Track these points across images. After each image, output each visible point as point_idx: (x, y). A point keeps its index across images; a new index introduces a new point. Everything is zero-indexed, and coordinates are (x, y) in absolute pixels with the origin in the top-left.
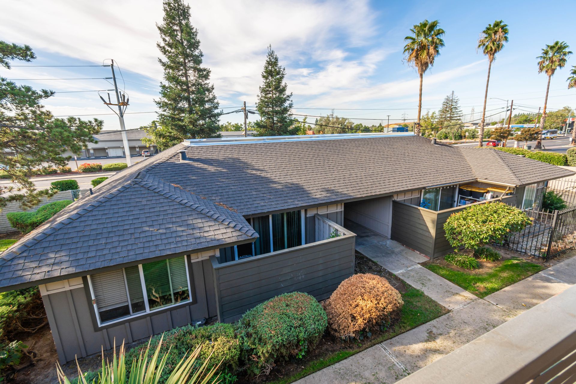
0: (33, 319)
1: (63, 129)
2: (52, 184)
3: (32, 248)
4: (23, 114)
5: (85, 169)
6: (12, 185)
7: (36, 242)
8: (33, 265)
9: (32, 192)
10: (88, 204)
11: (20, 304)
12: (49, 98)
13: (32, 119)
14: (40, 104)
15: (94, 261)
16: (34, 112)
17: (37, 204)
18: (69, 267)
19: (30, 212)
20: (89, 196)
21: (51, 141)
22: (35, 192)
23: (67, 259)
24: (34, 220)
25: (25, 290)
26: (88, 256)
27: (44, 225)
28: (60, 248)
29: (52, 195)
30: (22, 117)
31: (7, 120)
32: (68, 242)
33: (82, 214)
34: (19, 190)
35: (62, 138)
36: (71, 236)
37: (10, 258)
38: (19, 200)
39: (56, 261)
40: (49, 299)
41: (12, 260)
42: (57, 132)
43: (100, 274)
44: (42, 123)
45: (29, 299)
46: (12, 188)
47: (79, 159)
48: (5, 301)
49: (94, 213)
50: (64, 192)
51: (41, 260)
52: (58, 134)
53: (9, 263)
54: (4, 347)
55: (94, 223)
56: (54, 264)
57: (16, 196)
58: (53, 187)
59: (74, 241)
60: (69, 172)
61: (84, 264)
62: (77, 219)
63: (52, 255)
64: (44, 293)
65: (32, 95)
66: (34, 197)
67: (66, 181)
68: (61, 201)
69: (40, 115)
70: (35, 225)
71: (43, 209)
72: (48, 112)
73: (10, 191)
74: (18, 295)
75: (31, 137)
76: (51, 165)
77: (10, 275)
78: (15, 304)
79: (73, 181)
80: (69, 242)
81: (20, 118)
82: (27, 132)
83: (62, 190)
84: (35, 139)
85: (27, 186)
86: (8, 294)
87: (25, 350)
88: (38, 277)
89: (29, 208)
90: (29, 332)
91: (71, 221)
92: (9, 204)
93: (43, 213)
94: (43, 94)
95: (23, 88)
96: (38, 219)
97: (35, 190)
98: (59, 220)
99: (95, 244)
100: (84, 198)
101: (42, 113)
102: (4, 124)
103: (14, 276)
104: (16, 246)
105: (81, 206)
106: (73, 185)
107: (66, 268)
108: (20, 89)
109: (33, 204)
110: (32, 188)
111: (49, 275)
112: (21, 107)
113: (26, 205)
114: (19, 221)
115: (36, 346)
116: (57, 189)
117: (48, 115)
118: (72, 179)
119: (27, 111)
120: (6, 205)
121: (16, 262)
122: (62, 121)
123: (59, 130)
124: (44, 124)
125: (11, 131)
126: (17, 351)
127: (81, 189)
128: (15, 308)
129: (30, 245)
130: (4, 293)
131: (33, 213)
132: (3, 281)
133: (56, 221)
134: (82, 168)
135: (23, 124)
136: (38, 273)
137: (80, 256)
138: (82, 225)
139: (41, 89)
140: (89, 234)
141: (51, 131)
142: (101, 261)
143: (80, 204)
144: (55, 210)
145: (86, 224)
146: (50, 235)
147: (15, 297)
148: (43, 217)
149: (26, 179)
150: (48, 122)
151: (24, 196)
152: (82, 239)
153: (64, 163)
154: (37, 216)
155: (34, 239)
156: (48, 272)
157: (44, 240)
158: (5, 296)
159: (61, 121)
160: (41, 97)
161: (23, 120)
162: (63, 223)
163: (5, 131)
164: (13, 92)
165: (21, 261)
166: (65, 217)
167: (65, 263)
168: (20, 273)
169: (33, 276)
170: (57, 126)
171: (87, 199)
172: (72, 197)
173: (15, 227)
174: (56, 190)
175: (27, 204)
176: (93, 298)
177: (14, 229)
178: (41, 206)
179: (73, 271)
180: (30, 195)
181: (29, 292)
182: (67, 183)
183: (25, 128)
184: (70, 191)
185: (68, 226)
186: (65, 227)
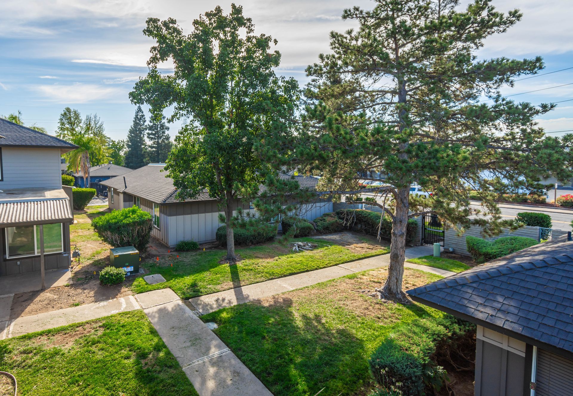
0: (461, 356)
1: (554, 149)
2: (519, 214)
3: (483, 282)
4: (512, 134)
5: (566, 202)
6: (480, 208)
7: (488, 277)
8: (480, 300)
9: (496, 219)
10: (561, 252)
11: (454, 333)
12: (547, 113)
13: (519, 138)
14: (533, 122)
15: (550, 333)
16: (524, 131)
17: (497, 234)
18: (515, 323)
19: (487, 241)
20: (564, 241)
21: (534, 164)
22: (499, 221)
23: (516, 312)
24: (489, 250)
25: (463, 321)
26: (543, 322)
27: (500, 260)
28: (511, 295)
29: (515, 228)
30: (510, 137)
31: (495, 141)
32: (522, 291)
33: (550, 263)
34: (485, 215)
35: (550, 161)
36: (528, 285)
37: (462, 283)
38: (482, 225)
39: (503, 308)
40: (483, 347)
41: (463, 285)
42: (545, 154)
43: (553, 355)
44: (529, 143)
45: (463, 333)
46: (479, 212)
47: (560, 188)
48: (444, 322)
49: (567, 268)
50: (530, 227)
51: (488, 299)
52: (545, 156)
53: (460, 287)
54: (432, 365)
55: (564, 281)
56: (499, 310)
57: (480, 221)
58: (519, 219)
59: (529, 294)
60: (543, 203)
61: (535, 330)
62: (542, 267)
63: (500, 299)
64: (479, 336)
65: (527, 112)
66: (497, 225)
67: (536, 214)
68: (525, 237)
69: (529, 133)
70: (489, 257)
71: (502, 241)
72: (540, 129)
73: (476, 214)
74: (456, 323)
75: (512, 159)
76: (525, 192)
77: (457, 300)
78: (451, 330)
79: (546, 216)
80: (523, 293)
81: (507, 138)
82: (511, 154)
83: (528, 225)
84: (516, 161)
85: (494, 212)
86: (448, 316)
87: (447, 383)
88: (480, 316)
89: (488, 237)
90: (454, 367)
91: (534, 267)
92: (472, 227)
93: (499, 246)
94: (541, 109)
95: (521, 105)
96: (493, 251)
97: (499, 218)
98: (518, 261)
99: (557, 310)
100: (556, 243)
101: (533, 131)
102: (492, 145)
103: (460, 303)
104: (469, 272)
105: (549, 252)
106: (544, 221)
107: (511, 322)
108: (517, 107)
109: (494, 234)
110: (497, 215)
111: (491, 320)
112: (512, 126)
113: (487, 233)
114: (475, 247)
115: (456, 386)
116: (523, 222)
117: (539, 133)
118: (545, 213)
119: (516, 130)
120: (469, 227)
121: (465, 289)
122: (556, 140)
123: (548, 151)
124: (531, 143)
125: (495, 152)
126: (441, 377)
127: (553, 228)
128: (450, 334)
129: (482, 278)
130: (445, 313)
131: (490, 243)
132: (451, 302)
133: (514, 261)
134: (562, 201)
135: (509, 145)
136: (482, 312)
137: (532, 316)
138: (545, 277)
139: (540, 104)
140: (553, 293)
141: (538, 153)
142: (560, 339)
143: (549, 249)
144: (513, 246)
145: (552, 278)
146: (504, 275)
147: (452, 323)
148: (499, 250)
149: (494, 204)
150: (536, 142)
151: (487, 222)
152: (541, 296)
153: (542, 192)
154: (493, 247)
155: (487, 272)
156: (492, 316)
157: (496, 278)
158: (446, 317)
159: (553, 139)
160: (537, 112)
161: (510, 140)
162: (522, 267)
163: (489, 152)
164: (510, 111)
165: (470, 291)
166: (527, 259)
167: (512, 316)
168: (466, 302)
169: (476, 312)
170: (547, 146)
171: (560, 244)
172: (538, 236)
173: (470, 252)
174: (521, 223)
175: (488, 231)
176: (533, 380)
177: (468, 253)
178: (500, 238)
179: (518, 330)
180: (494, 223)
181: (465, 325)
182: (536, 217)
183: (510, 149)
184: (538, 227)
185: (527, 273)
186: (523, 272)
